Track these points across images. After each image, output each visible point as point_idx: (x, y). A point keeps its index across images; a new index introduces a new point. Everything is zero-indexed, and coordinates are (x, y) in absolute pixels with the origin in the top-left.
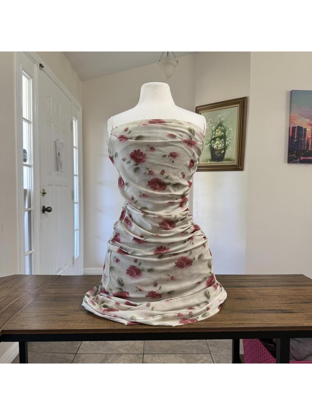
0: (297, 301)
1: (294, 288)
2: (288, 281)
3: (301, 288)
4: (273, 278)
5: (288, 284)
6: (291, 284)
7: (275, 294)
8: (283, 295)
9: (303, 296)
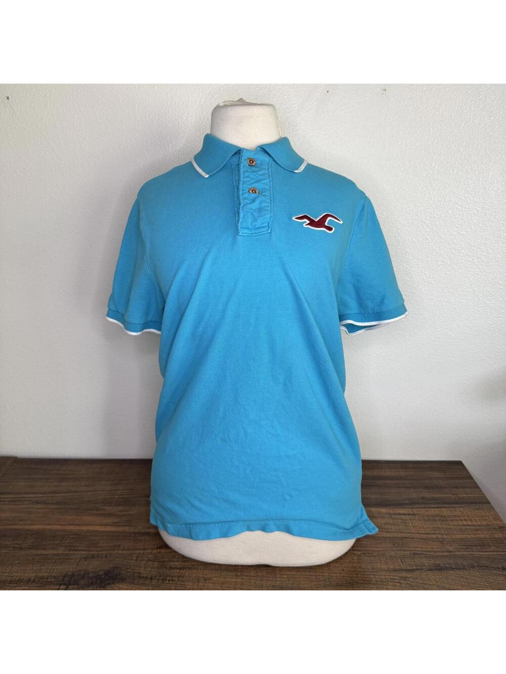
0: (425, 561)
1: (434, 511)
2: (427, 487)
3: (445, 512)
4: (402, 473)
5: (423, 498)
6: (429, 496)
7: (388, 535)
8: (402, 538)
9: (442, 541)
